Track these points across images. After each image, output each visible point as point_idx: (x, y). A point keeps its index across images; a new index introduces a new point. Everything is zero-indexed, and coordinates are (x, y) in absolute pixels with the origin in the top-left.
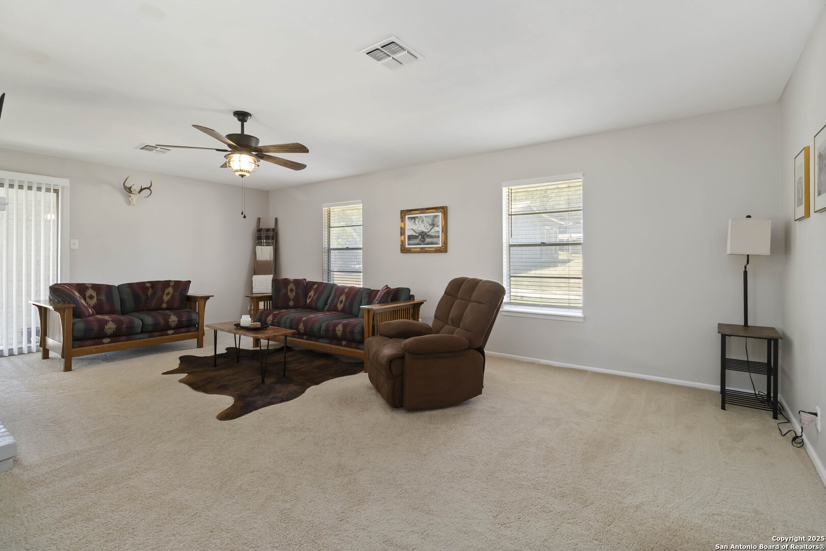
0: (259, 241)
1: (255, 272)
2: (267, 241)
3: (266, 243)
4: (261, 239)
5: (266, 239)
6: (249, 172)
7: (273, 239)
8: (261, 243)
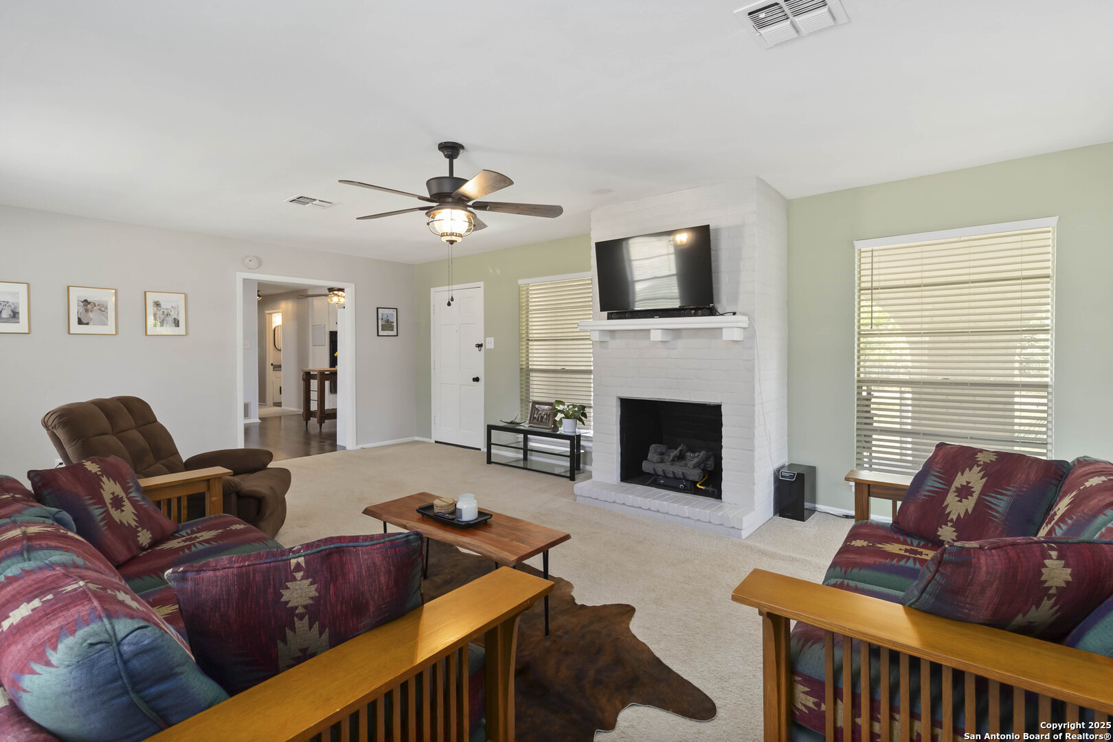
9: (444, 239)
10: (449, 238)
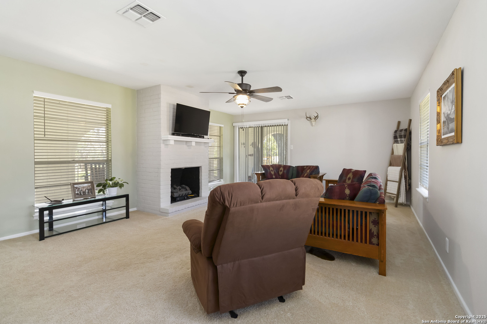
0: (396, 140)
1: (391, 165)
2: (401, 139)
3: (401, 141)
4: (397, 138)
5: (400, 138)
6: (245, 105)
7: (405, 137)
8: (398, 141)
9: (239, 106)
10: (241, 106)
